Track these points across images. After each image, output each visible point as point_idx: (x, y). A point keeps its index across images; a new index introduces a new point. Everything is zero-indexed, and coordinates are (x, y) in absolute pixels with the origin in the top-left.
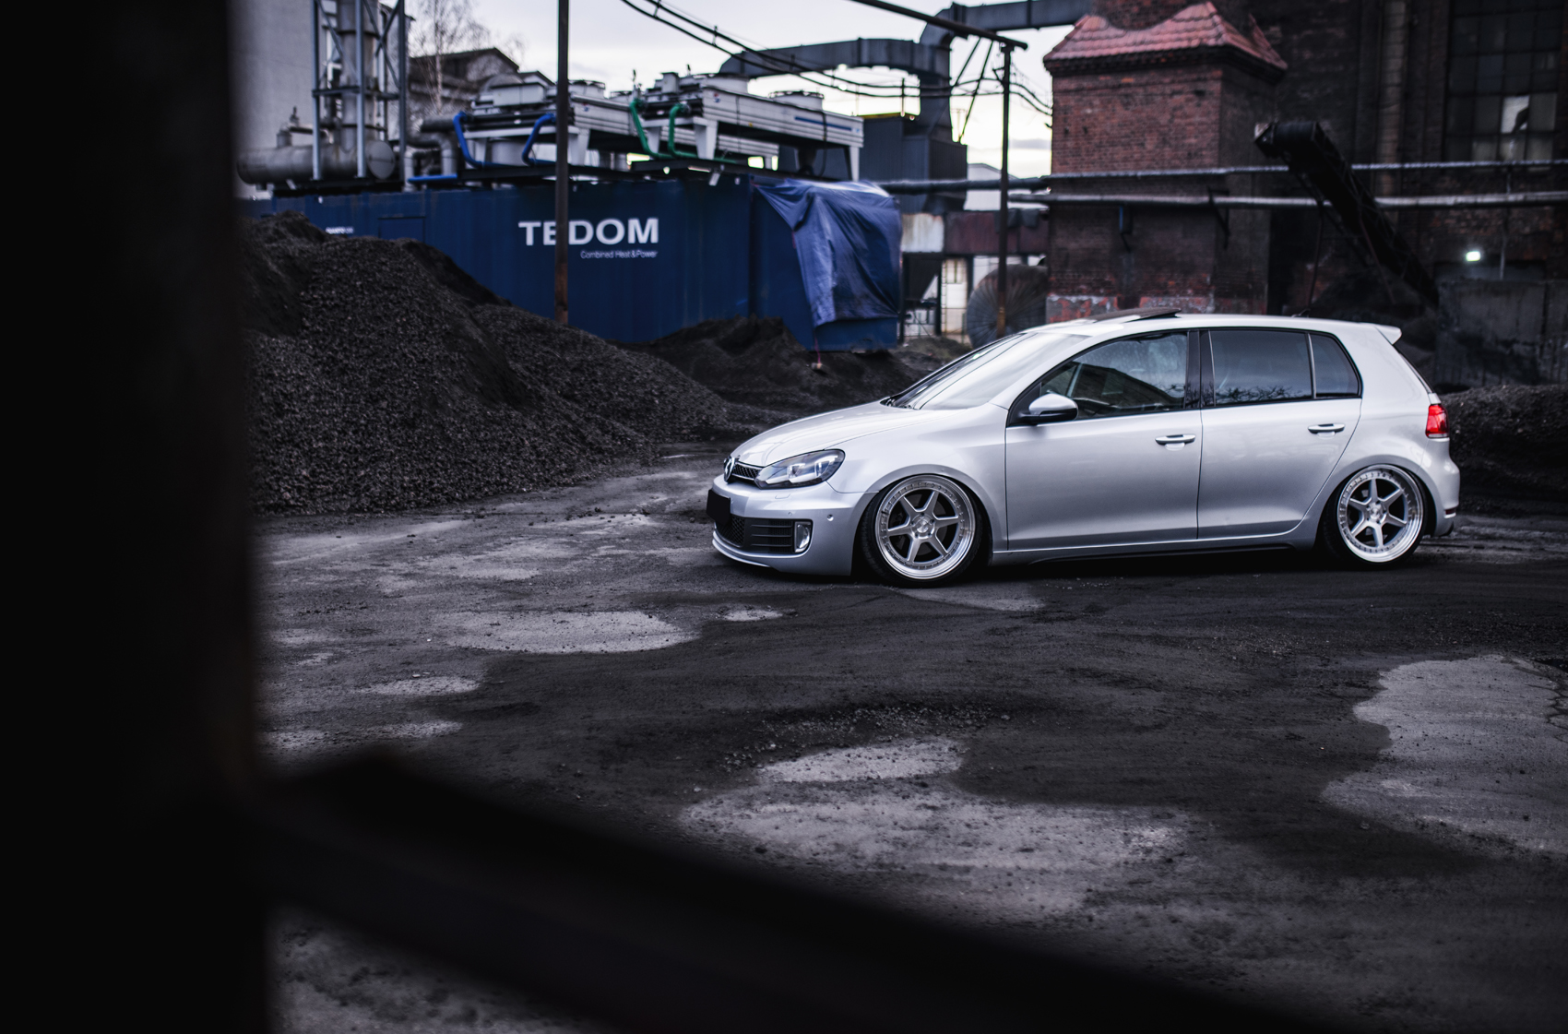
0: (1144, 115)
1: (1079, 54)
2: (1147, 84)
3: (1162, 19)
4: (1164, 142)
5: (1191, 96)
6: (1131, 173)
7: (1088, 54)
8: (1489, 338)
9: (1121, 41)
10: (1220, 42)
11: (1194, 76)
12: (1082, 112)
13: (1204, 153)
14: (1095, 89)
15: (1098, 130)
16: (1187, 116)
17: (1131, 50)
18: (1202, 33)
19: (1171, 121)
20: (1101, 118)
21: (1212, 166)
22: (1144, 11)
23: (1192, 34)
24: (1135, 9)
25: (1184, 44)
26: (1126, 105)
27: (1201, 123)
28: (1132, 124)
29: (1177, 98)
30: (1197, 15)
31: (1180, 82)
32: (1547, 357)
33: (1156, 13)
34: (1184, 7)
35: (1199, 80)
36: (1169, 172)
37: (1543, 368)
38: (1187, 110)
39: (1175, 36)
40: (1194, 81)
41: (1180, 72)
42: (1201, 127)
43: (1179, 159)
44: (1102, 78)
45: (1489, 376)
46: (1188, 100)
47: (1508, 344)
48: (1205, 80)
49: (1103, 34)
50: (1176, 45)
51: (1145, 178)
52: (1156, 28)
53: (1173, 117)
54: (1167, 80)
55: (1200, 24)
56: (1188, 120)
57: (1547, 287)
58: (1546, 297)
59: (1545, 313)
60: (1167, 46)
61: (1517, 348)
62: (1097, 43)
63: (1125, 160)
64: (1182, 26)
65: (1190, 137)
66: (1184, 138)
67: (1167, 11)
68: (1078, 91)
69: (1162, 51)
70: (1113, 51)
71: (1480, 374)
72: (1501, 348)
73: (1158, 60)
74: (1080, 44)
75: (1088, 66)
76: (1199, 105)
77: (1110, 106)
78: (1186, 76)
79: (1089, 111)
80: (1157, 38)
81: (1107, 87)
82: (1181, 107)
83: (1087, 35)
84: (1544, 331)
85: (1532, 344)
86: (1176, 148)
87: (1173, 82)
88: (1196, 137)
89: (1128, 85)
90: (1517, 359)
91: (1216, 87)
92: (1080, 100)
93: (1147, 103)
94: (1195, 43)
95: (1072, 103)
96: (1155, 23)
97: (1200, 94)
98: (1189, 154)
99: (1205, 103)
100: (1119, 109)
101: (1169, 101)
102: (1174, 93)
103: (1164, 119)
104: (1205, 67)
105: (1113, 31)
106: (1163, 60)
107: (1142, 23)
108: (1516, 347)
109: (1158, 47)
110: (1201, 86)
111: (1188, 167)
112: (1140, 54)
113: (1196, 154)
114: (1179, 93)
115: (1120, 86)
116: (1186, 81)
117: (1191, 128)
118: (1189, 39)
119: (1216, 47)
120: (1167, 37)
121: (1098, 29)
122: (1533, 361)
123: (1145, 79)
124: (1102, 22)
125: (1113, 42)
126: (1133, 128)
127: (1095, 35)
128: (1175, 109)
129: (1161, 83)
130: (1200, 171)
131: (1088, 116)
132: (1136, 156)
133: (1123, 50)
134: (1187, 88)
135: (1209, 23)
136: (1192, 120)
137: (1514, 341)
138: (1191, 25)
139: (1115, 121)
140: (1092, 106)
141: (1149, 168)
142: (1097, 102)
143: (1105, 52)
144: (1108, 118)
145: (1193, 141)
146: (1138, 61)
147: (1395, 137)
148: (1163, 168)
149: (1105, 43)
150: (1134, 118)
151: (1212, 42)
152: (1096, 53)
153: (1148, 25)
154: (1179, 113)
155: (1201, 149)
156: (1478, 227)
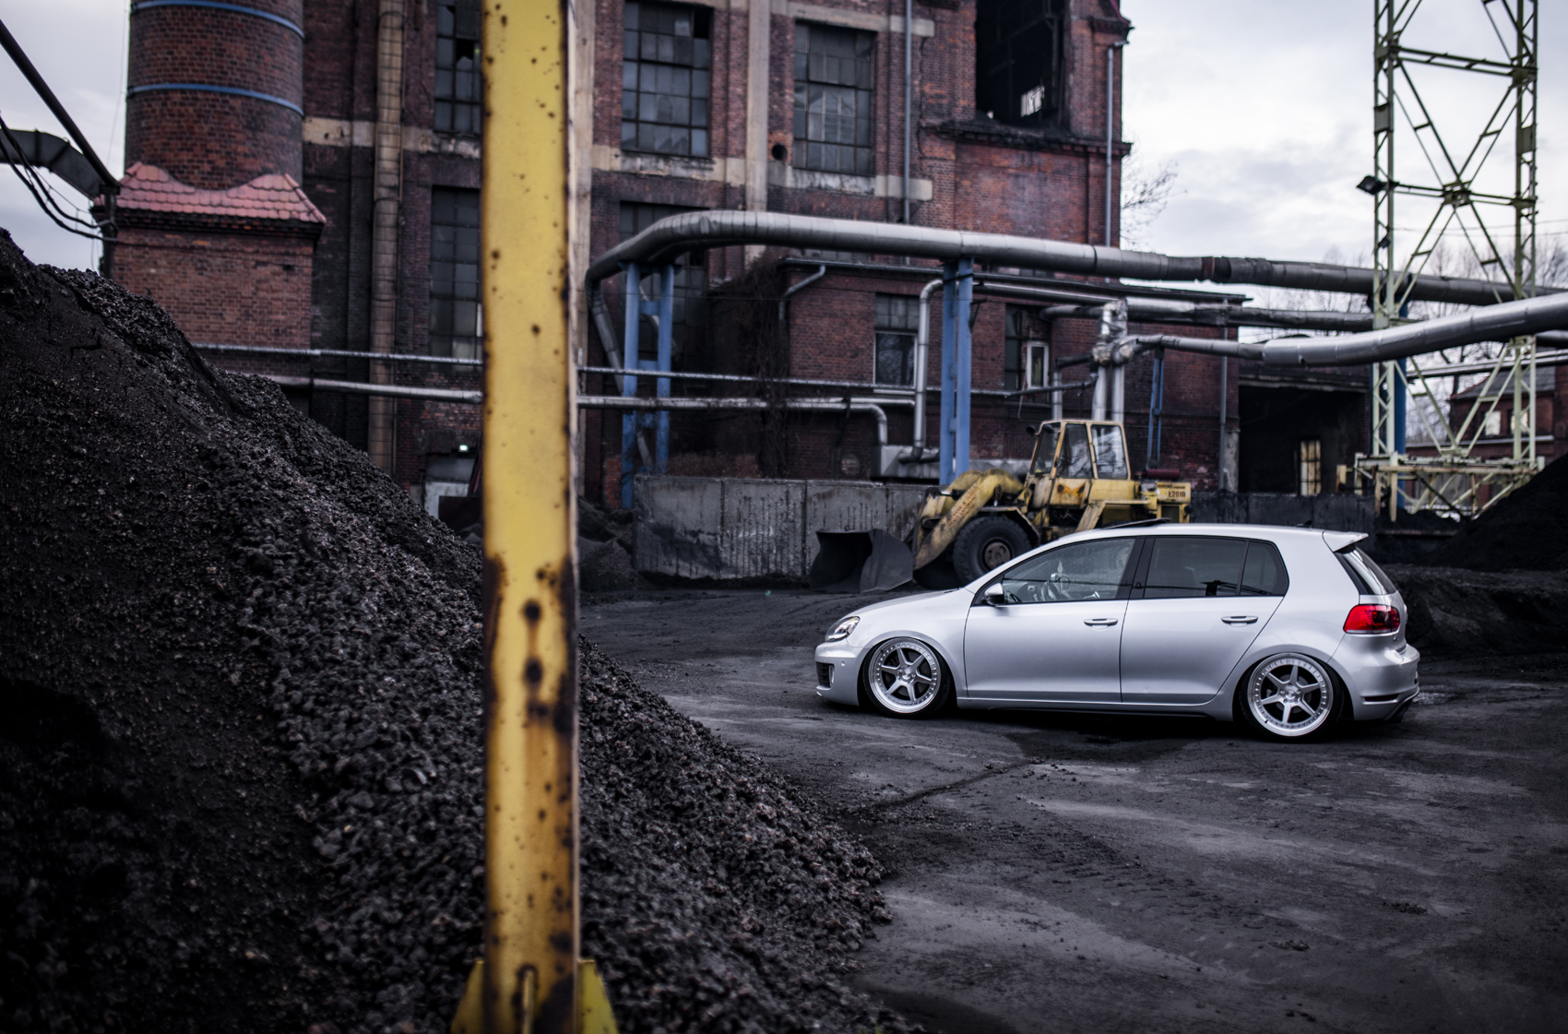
0: (223, 283)
1: (144, 206)
2: (226, 250)
3: (239, 183)
4: (247, 315)
5: (277, 269)
6: (211, 346)
7: (156, 207)
8: (679, 529)
9: (194, 199)
10: (312, 218)
11: (283, 250)
12: (143, 271)
13: (294, 331)
14: (161, 247)
15: (165, 294)
16: (274, 291)
17: (209, 210)
18: (289, 206)
19: (254, 294)
20: (168, 281)
21: (303, 346)
22: (215, 170)
23: (278, 205)
24: (207, 167)
25: (273, 215)
26: (201, 270)
27: (292, 300)
28: (207, 291)
29: (261, 269)
30: (278, 186)
31: (265, 254)
32: (727, 545)
33: (231, 175)
34: (260, 175)
35: (287, 254)
36: (257, 349)
37: (724, 555)
38: (273, 283)
39: (258, 204)
40: (281, 254)
41: (265, 242)
42: (289, 304)
43: (265, 335)
44: (169, 236)
45: (681, 563)
46: (275, 274)
47: (695, 534)
48: (294, 255)
49: (168, 187)
50: (264, 214)
51: (227, 351)
52: (233, 192)
53: (257, 289)
54: (250, 250)
55: (284, 196)
56: (275, 295)
57: (722, 483)
58: (723, 493)
59: (723, 507)
60: (253, 214)
61: (703, 538)
62: (162, 197)
63: (200, 330)
64: (263, 194)
65: (277, 313)
66: (270, 313)
67: (245, 177)
68: (137, 246)
69: (247, 218)
70: (188, 209)
71: (674, 562)
72: (689, 538)
73: (242, 226)
74: (140, 194)
75: (153, 219)
76: (287, 281)
77: (179, 268)
78: (271, 248)
79: (153, 271)
80: (236, 202)
81: (176, 247)
82: (266, 281)
83: (147, 185)
84: (722, 523)
85: (715, 534)
86: (262, 324)
87: (257, 252)
88: (284, 314)
89: (203, 248)
90: (703, 547)
91: (306, 264)
92: (143, 257)
93: (226, 271)
94: (285, 215)
95: (130, 259)
96: (230, 187)
97: (288, 268)
98: (277, 330)
99: (294, 279)
100: (191, 273)
101: (252, 271)
102: (259, 263)
103: (247, 290)
104: (293, 241)
105: (179, 187)
106: (248, 228)
107: (216, 183)
108: (701, 537)
109: (242, 213)
110: (290, 261)
111: (275, 345)
112: (221, 216)
113: (284, 331)
114: (265, 264)
115: (192, 248)
116: (272, 253)
117: (279, 303)
118: (278, 211)
119: (310, 223)
120: (249, 203)
121: (158, 181)
122: (716, 550)
123: (224, 244)
124: (163, 175)
125: (183, 198)
126: (208, 296)
127: (157, 187)
128: (259, 281)
129: (243, 251)
130: (294, 351)
131: (153, 276)
132: (213, 327)
133: (200, 210)
134: (273, 259)
135: (294, 197)
136: (280, 295)
137: (700, 531)
138: (274, 195)
139: (187, 286)
140: (156, 265)
141: (228, 341)
142: (164, 263)
143: (178, 209)
144: (177, 281)
145: (282, 317)
146: (218, 224)
147: (388, 330)
148: (246, 343)
149: (173, 198)
150: (209, 285)
151: (304, 217)
152: (166, 208)
153: (222, 187)
154: (265, 286)
155: (291, 327)
156: (465, 422)
